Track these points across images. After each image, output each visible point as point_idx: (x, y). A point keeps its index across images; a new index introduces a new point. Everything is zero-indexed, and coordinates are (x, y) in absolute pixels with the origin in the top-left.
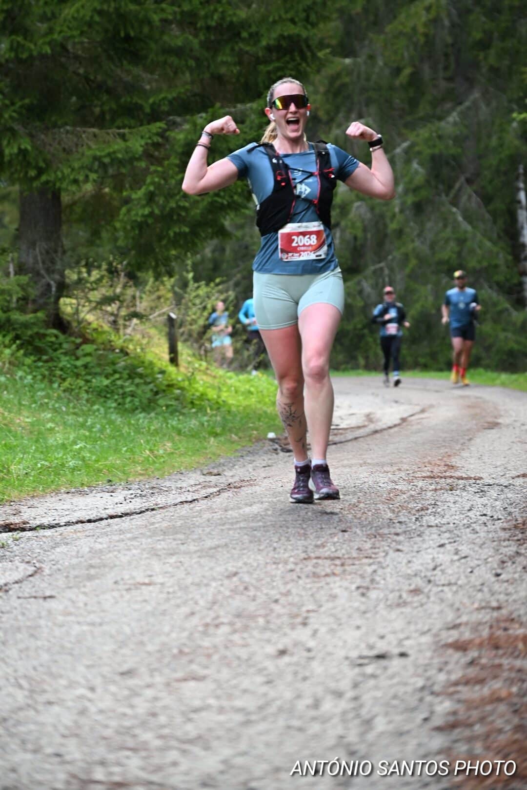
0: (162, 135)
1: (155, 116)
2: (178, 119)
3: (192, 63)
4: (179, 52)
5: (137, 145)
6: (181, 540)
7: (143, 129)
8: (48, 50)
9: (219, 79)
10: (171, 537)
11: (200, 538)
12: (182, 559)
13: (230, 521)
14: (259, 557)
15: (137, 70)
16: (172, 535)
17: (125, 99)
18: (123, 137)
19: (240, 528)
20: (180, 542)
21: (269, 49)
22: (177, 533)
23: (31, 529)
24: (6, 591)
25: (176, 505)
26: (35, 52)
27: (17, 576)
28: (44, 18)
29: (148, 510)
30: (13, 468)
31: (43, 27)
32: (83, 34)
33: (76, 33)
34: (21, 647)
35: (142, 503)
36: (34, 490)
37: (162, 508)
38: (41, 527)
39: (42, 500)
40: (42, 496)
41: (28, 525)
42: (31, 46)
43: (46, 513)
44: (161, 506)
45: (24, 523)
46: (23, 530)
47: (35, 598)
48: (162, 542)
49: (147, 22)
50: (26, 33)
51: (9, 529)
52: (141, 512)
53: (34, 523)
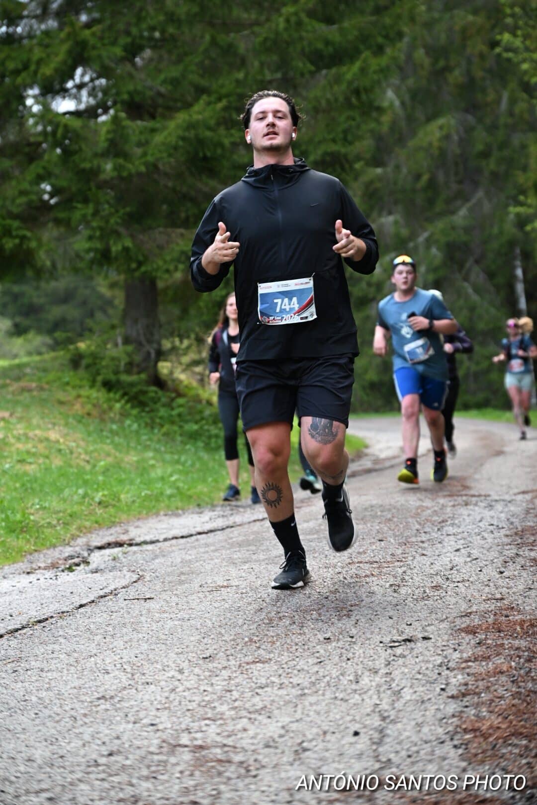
10: (245, 548)
12: (253, 566)
20: (252, 552)
22: (249, 546)
23: (137, 545)
24: (116, 595)
25: (249, 523)
26: (133, 171)
27: (124, 582)
28: (140, 144)
29: (228, 527)
30: (122, 496)
31: (139, 151)
32: (170, 155)
33: (165, 155)
34: (126, 638)
35: (223, 522)
36: (140, 513)
37: (239, 525)
38: (145, 543)
39: (146, 522)
40: (146, 518)
41: (134, 542)
42: (130, 166)
43: (148, 532)
44: (238, 524)
45: (131, 540)
46: (131, 545)
47: (138, 599)
48: (238, 553)
49: (220, 145)
50: (126, 156)
51: (120, 545)
52: (223, 529)
53: (138, 540)
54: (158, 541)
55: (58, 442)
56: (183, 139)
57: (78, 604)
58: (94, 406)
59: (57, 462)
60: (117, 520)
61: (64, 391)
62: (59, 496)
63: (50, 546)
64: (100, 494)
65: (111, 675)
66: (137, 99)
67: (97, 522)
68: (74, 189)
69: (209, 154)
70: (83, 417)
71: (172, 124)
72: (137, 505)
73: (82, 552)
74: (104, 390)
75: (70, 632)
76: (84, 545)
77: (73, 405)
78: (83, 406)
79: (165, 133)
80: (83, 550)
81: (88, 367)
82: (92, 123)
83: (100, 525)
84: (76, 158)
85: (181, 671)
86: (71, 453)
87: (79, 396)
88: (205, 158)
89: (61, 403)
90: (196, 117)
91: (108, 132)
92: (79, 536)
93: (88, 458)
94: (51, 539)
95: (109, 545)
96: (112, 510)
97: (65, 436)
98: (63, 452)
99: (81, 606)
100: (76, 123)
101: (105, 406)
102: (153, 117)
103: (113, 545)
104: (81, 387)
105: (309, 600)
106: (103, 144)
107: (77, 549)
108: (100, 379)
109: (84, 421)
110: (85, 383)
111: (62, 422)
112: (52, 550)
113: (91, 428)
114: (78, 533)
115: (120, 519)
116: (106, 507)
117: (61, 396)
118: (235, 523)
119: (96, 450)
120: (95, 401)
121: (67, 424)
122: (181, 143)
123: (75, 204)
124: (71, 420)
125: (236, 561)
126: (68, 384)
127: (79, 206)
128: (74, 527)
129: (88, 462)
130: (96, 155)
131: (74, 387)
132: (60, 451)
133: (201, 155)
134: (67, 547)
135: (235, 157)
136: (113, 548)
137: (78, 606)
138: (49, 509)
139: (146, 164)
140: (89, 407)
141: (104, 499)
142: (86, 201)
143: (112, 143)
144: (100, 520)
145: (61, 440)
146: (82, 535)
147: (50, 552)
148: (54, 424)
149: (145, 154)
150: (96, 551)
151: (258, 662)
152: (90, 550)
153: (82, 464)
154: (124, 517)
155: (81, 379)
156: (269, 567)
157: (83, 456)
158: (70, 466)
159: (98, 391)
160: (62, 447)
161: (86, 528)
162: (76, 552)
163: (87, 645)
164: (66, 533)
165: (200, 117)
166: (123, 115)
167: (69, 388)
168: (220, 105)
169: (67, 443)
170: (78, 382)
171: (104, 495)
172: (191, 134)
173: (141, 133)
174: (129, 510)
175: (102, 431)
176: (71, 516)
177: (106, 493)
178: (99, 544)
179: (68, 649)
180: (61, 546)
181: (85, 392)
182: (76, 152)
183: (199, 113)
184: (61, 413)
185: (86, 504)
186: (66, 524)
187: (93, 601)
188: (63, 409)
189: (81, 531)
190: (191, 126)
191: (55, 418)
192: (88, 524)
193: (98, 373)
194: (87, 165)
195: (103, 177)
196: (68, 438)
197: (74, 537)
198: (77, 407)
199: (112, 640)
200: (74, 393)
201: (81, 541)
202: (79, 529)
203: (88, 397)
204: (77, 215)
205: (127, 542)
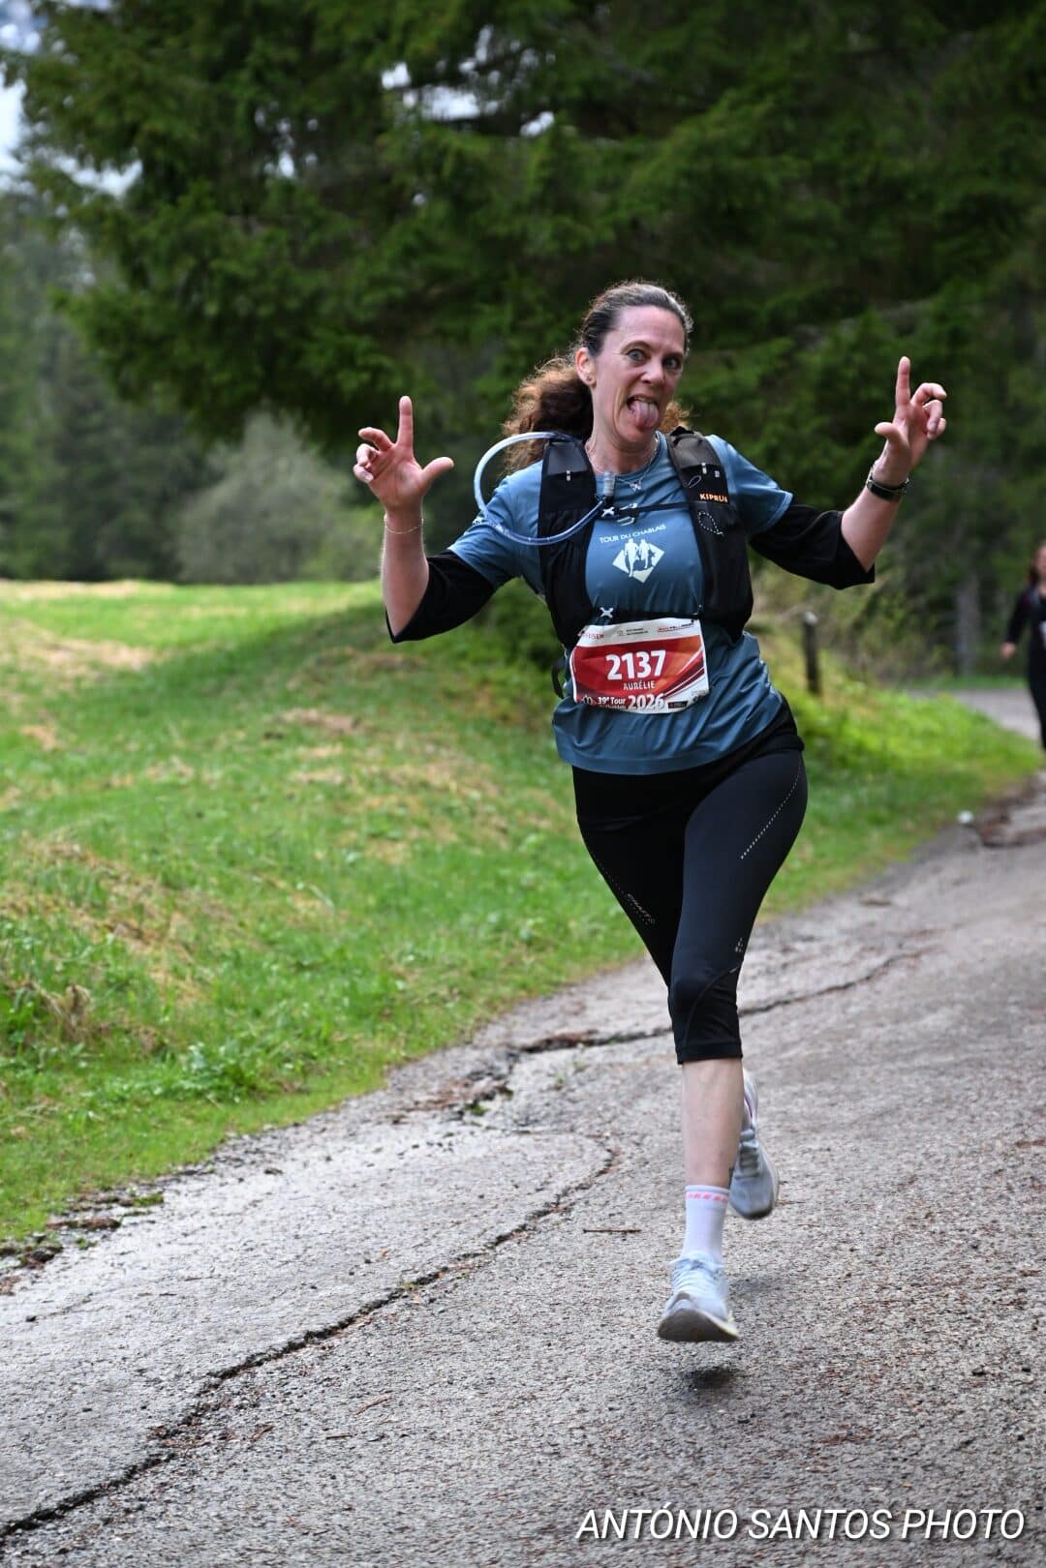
0: (787, 356)
1: (778, 327)
2: (812, 330)
3: (831, 244)
4: (810, 228)
5: (749, 374)
6: (829, 1096)
7: (758, 350)
8: (609, 235)
9: (872, 266)
10: (814, 1087)
11: (858, 1092)
12: (831, 1143)
13: (904, 1051)
14: (948, 1139)
15: (746, 257)
16: (816, 1082)
17: (730, 304)
18: (730, 365)
19: (920, 1068)
20: (827, 1100)
21: (949, 216)
22: (822, 1079)
23: (602, 1043)
24: (567, 1210)
25: (821, 993)
26: (592, 240)
27: (582, 1173)
28: (604, 186)
29: (778, 1003)
30: (572, 924)
31: (601, 200)
32: (663, 207)
33: (652, 207)
34: (590, 1349)
35: (769, 988)
36: (606, 959)
37: (800, 1000)
38: (618, 1039)
39: (618, 981)
40: (618, 971)
41: (597, 1037)
42: (584, 230)
43: (624, 1010)
44: (798, 995)
45: (590, 1032)
46: (590, 1043)
47: (610, 1231)
48: (801, 1101)
49: (761, 185)
50: (576, 210)
51: (569, 1042)
52: (768, 1008)
53: (606, 1031)
54: (641, 1036)
55: (445, 789)
56: (689, 175)
57: (493, 1235)
58: (515, 701)
59: (448, 835)
60: (563, 979)
61: (458, 670)
62: (450, 927)
63: (437, 1046)
64: (530, 922)
65: (565, 1461)
66: (599, 95)
67: (524, 986)
68: (476, 273)
69: (738, 204)
70: (493, 724)
71: (666, 147)
72: (600, 937)
73: (497, 1064)
74: (532, 668)
75: (482, 1319)
76: (500, 1045)
77: (473, 699)
78: (493, 700)
79: (654, 164)
80: (498, 1058)
81: (503, 621)
82: (510, 145)
83: (530, 991)
84: (480, 216)
85: (697, 1458)
86: (473, 814)
87: (485, 682)
88: (731, 212)
89: (451, 696)
90: (714, 133)
91: (543, 165)
92: (489, 1021)
93: (503, 824)
94: (439, 1031)
95: (548, 1045)
96: (551, 956)
97: (459, 774)
98: (456, 813)
99: (501, 1239)
100: (479, 148)
101: (536, 701)
102: (632, 129)
103: (556, 1044)
104: (489, 662)
105: (943, 1251)
106: (531, 188)
107: (488, 1054)
108: (525, 645)
109: (496, 731)
110: (498, 653)
111: (453, 737)
112: (439, 1056)
113: (509, 749)
114: (487, 1014)
115: (568, 976)
116: (541, 950)
117: (452, 681)
118: (791, 993)
119: (520, 804)
120: (516, 692)
121: (462, 741)
122: (684, 184)
123: (478, 305)
124: (470, 732)
125: (797, 1126)
126: (463, 656)
127: (487, 308)
128: (481, 1000)
129: (504, 831)
130: (518, 209)
131: (476, 662)
132: (449, 811)
133: (723, 205)
134: (468, 1049)
135: (791, 208)
136: (556, 1049)
137: (494, 1239)
138: (434, 962)
139: (616, 226)
140: (504, 704)
141: (536, 933)
142: (497, 298)
143: (550, 184)
144: (531, 983)
145: (453, 786)
146: (495, 1017)
147: (434, 1062)
148: (438, 743)
149: (613, 206)
150: (524, 1057)
151: (845, 1439)
152: (511, 1055)
153: (494, 835)
154: (575, 968)
155: (489, 646)
156: (862, 1145)
157: (495, 820)
158: (471, 843)
159: (523, 669)
160: (456, 803)
161: (504, 1001)
162: (485, 1063)
163: (516, 1363)
164: (466, 1016)
165: (721, 132)
166: (570, 130)
167: (465, 665)
168: (760, 109)
169: (465, 791)
170: (483, 653)
171: (536, 926)
172: (705, 165)
173: (606, 162)
174: (586, 954)
175: (530, 752)
176: (473, 974)
177: (540, 920)
178: (530, 1042)
179: (480, 1372)
180: (457, 1045)
181: (496, 673)
182: (480, 204)
183: (720, 124)
184: (451, 718)
185: (502, 944)
186: (466, 996)
187: (523, 1228)
188: (456, 709)
189: (495, 1009)
190: (705, 150)
191: (439, 728)
192: (506, 991)
193: (522, 633)
194: (501, 230)
195: (530, 251)
196: (467, 780)
197: (482, 1024)
198: (482, 703)
199: (563, 1352)
200: (474, 674)
201: (495, 1033)
202: (490, 1005)
203: (503, 683)
204: (481, 325)
205: (584, 1038)
